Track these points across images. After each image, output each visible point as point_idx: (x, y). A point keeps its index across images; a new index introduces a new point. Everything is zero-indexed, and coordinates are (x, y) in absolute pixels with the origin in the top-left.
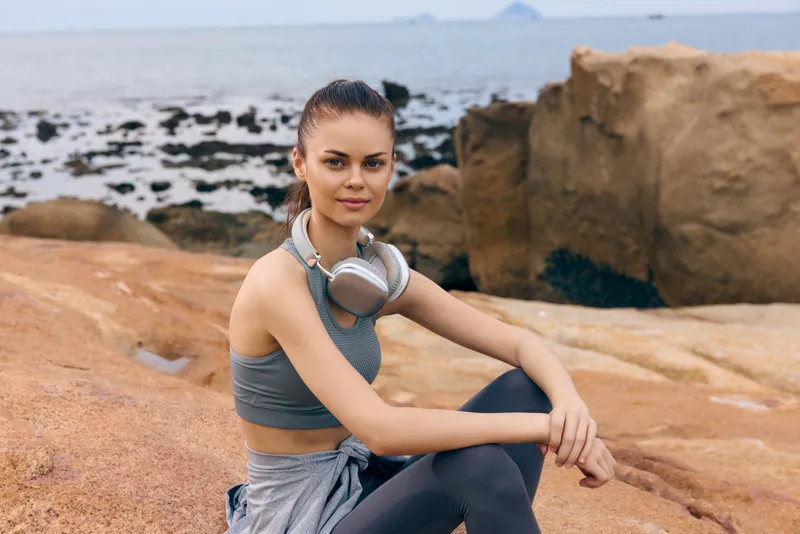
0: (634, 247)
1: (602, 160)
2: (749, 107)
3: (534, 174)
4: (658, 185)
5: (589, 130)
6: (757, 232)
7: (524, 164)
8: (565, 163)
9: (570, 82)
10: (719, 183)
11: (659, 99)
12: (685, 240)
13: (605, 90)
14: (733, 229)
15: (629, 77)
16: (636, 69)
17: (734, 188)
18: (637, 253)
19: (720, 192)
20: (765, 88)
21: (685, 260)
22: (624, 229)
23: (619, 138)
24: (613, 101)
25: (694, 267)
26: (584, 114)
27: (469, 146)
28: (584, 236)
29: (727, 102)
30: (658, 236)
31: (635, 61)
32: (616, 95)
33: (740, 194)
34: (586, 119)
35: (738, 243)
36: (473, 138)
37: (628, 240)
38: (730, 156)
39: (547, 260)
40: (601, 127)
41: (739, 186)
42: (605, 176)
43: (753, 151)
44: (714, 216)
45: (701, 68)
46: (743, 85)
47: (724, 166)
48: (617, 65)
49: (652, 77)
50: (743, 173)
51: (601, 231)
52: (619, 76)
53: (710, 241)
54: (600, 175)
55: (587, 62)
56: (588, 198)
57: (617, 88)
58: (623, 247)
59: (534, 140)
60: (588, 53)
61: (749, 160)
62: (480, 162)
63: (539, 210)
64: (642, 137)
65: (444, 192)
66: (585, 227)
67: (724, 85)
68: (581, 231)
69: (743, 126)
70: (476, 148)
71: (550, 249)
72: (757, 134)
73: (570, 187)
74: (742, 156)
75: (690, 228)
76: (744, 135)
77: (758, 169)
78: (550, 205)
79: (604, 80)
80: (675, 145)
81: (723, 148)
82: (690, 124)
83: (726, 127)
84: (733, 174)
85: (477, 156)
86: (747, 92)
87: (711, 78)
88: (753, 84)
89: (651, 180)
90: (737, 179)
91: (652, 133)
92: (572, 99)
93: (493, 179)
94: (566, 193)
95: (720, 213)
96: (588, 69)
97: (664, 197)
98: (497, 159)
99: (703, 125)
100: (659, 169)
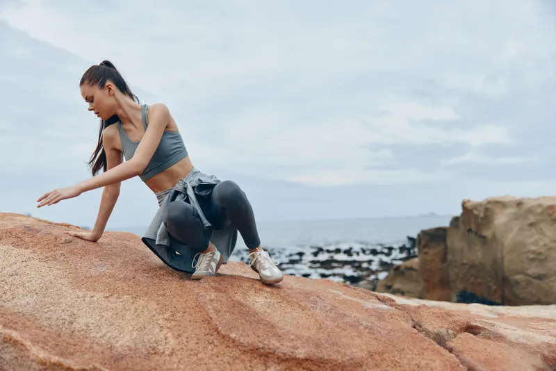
0: (495, 287)
1: (477, 248)
2: (543, 221)
3: (450, 257)
4: (502, 258)
5: (472, 236)
6: (552, 279)
7: (446, 254)
8: (462, 251)
9: (462, 214)
10: (531, 256)
11: (500, 219)
12: (517, 283)
13: (477, 217)
14: (540, 277)
15: (487, 210)
16: (489, 206)
17: (539, 258)
18: (495, 290)
19: (533, 260)
20: (550, 212)
21: (518, 292)
22: (489, 279)
23: (484, 237)
24: (480, 221)
25: (522, 296)
26: (468, 228)
27: (422, 246)
28: (472, 283)
29: (532, 219)
30: (504, 281)
31: (489, 202)
32: (482, 218)
33: (542, 261)
34: (470, 230)
35: (544, 284)
36: (423, 243)
37: (492, 284)
38: (536, 243)
39: (457, 296)
40: (476, 233)
41: (542, 257)
42: (479, 255)
43: (547, 241)
44: (530, 272)
45: (519, 204)
46: (539, 210)
47: (533, 248)
48: (480, 205)
49: (497, 209)
50: (542, 251)
51: (480, 280)
52: (482, 209)
53: (529, 283)
54: (477, 255)
55: (468, 205)
56: (472, 266)
57: (482, 215)
58: (490, 287)
59: (449, 242)
60: (469, 201)
61: (545, 245)
62: (426, 253)
63: (453, 273)
64: (494, 236)
65: (415, 270)
66: (472, 279)
67: (530, 211)
68: (471, 281)
69: (541, 229)
70: (425, 246)
71: (458, 291)
72: (549, 233)
73: (465, 261)
74: (541, 243)
75: (518, 277)
76: (542, 233)
77: (550, 249)
78: (457, 270)
79: (476, 212)
80: (509, 239)
81: (533, 240)
82: (515, 230)
83: (533, 230)
84: (538, 251)
85: (425, 250)
86: (542, 213)
87: (525, 207)
88: (544, 210)
89: (499, 255)
90: (540, 254)
91: (498, 234)
92: (463, 222)
93: (433, 260)
94: (464, 264)
95: (534, 270)
96: (469, 208)
97: (506, 263)
98: (434, 251)
99: (521, 229)
100: (502, 250)
